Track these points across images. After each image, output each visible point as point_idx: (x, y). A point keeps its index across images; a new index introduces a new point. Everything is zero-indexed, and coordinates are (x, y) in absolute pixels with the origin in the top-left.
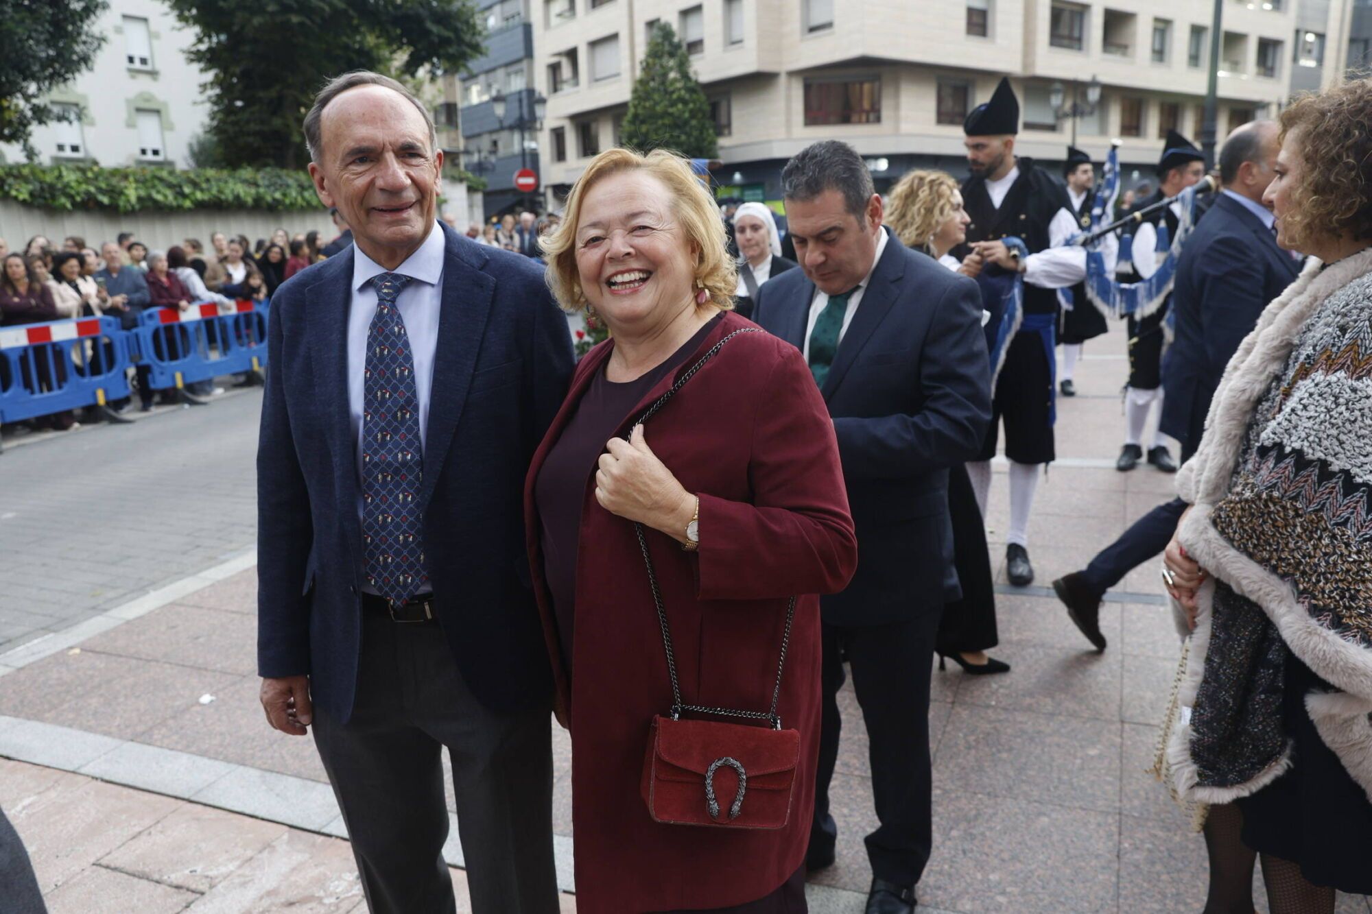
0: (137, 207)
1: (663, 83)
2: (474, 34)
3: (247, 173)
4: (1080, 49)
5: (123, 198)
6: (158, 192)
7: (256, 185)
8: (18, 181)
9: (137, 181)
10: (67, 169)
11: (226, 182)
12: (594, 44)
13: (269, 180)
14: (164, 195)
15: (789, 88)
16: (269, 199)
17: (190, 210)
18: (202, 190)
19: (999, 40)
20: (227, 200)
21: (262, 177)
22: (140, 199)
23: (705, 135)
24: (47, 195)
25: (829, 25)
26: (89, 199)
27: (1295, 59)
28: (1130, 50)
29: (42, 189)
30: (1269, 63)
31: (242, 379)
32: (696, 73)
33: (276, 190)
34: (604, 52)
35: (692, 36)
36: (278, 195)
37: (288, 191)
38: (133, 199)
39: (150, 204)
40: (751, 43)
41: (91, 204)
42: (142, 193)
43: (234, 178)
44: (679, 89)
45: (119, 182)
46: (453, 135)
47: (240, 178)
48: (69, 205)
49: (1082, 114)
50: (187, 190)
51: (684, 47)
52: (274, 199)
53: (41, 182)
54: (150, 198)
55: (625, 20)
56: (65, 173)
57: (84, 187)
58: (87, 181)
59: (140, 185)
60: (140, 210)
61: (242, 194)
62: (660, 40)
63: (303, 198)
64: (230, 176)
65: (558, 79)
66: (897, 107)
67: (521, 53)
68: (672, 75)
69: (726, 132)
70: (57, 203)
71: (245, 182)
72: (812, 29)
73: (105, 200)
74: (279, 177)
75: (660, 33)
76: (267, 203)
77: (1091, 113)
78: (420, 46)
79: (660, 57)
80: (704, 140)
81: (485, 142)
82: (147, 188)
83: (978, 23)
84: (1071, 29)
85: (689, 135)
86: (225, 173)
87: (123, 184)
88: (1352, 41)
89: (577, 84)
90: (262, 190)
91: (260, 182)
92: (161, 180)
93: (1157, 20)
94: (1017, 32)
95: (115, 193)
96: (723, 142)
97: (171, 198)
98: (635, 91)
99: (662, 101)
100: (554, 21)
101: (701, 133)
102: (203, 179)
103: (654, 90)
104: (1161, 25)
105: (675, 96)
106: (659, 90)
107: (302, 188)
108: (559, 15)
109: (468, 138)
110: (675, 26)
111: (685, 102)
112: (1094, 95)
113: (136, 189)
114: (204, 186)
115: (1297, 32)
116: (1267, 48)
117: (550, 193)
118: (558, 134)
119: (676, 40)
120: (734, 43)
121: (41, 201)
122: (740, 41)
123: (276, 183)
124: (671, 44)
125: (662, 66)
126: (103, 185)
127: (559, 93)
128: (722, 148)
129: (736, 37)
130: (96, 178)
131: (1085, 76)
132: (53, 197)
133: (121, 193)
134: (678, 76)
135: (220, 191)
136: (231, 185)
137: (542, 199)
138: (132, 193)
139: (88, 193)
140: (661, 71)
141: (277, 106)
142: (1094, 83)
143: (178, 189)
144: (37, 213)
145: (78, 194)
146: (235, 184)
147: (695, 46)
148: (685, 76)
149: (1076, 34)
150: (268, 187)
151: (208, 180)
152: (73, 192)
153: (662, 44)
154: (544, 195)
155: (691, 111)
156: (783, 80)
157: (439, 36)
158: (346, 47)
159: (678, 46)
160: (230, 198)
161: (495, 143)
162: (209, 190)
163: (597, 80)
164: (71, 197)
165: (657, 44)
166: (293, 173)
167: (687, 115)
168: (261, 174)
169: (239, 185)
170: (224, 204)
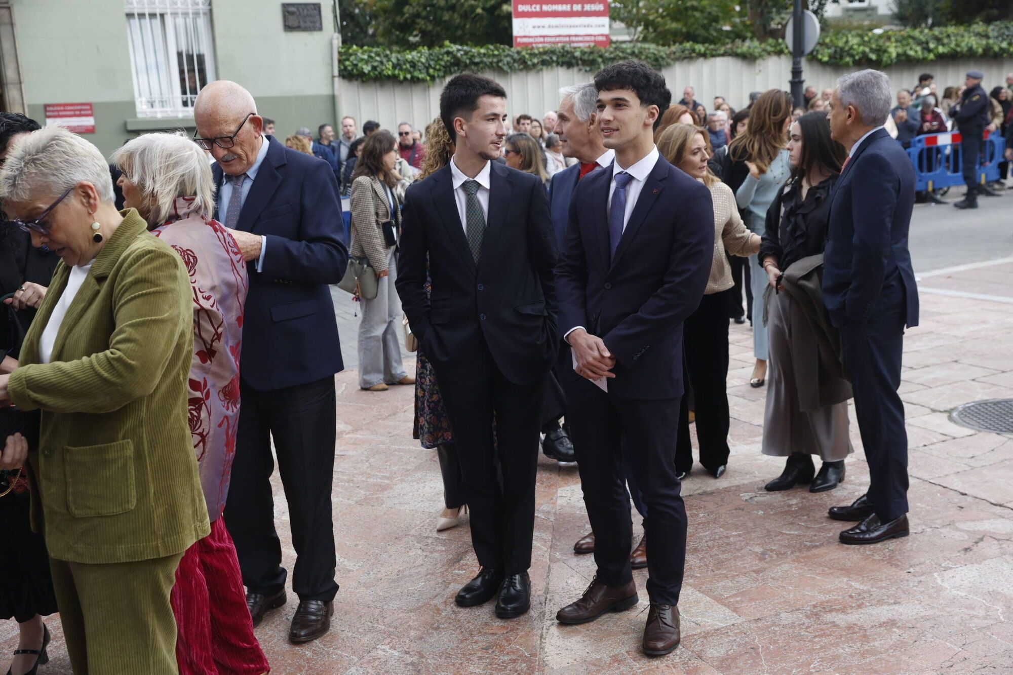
0: (894, 61)
3: (979, 27)
5: (886, 55)
6: (911, 49)
7: (987, 37)
8: (823, 47)
9: (897, 41)
10: (853, 36)
11: (963, 36)
13: (998, 31)
14: (915, 51)
16: (996, 49)
17: (932, 61)
18: (943, 45)
20: (961, 52)
21: (992, 30)
22: (898, 55)
24: (838, 56)
26: (863, 57)
29: (835, 52)
33: (1004, 40)
36: (1004, 45)
38: (894, 55)
39: (903, 58)
41: (863, 61)
42: (900, 50)
43: (969, 32)
45: (884, 42)
47: (974, 32)
48: (851, 63)
50: (932, 46)
52: (1001, 49)
53: (836, 47)
54: (905, 54)
56: (850, 39)
57: (861, 48)
58: (863, 43)
59: (899, 44)
60: (896, 63)
61: (975, 46)
64: (965, 31)
70: (843, 62)
71: (978, 35)
73: (873, 57)
74: (1007, 28)
76: (995, 52)
82: (903, 46)
86: (962, 28)
87: (888, 44)
90: (991, 41)
91: (991, 34)
92: (913, 38)
95: (880, 51)
97: (920, 53)
102: (945, 35)
113: (896, 47)
114: (946, 41)
121: (833, 60)
123: (1003, 34)
126: (874, 46)
130: (869, 42)
132: (841, 57)
133: (885, 51)
135: (957, 45)
136: (966, 39)
138: (893, 50)
139: (864, 53)
143: (925, 45)
144: (828, 69)
145: (858, 54)
146: (970, 37)
150: (997, 37)
151: (948, 36)
152: (854, 53)
160: (965, 49)
162: (948, 44)
164: (852, 56)
168: (991, 27)
169: (973, 38)
170: (959, 55)
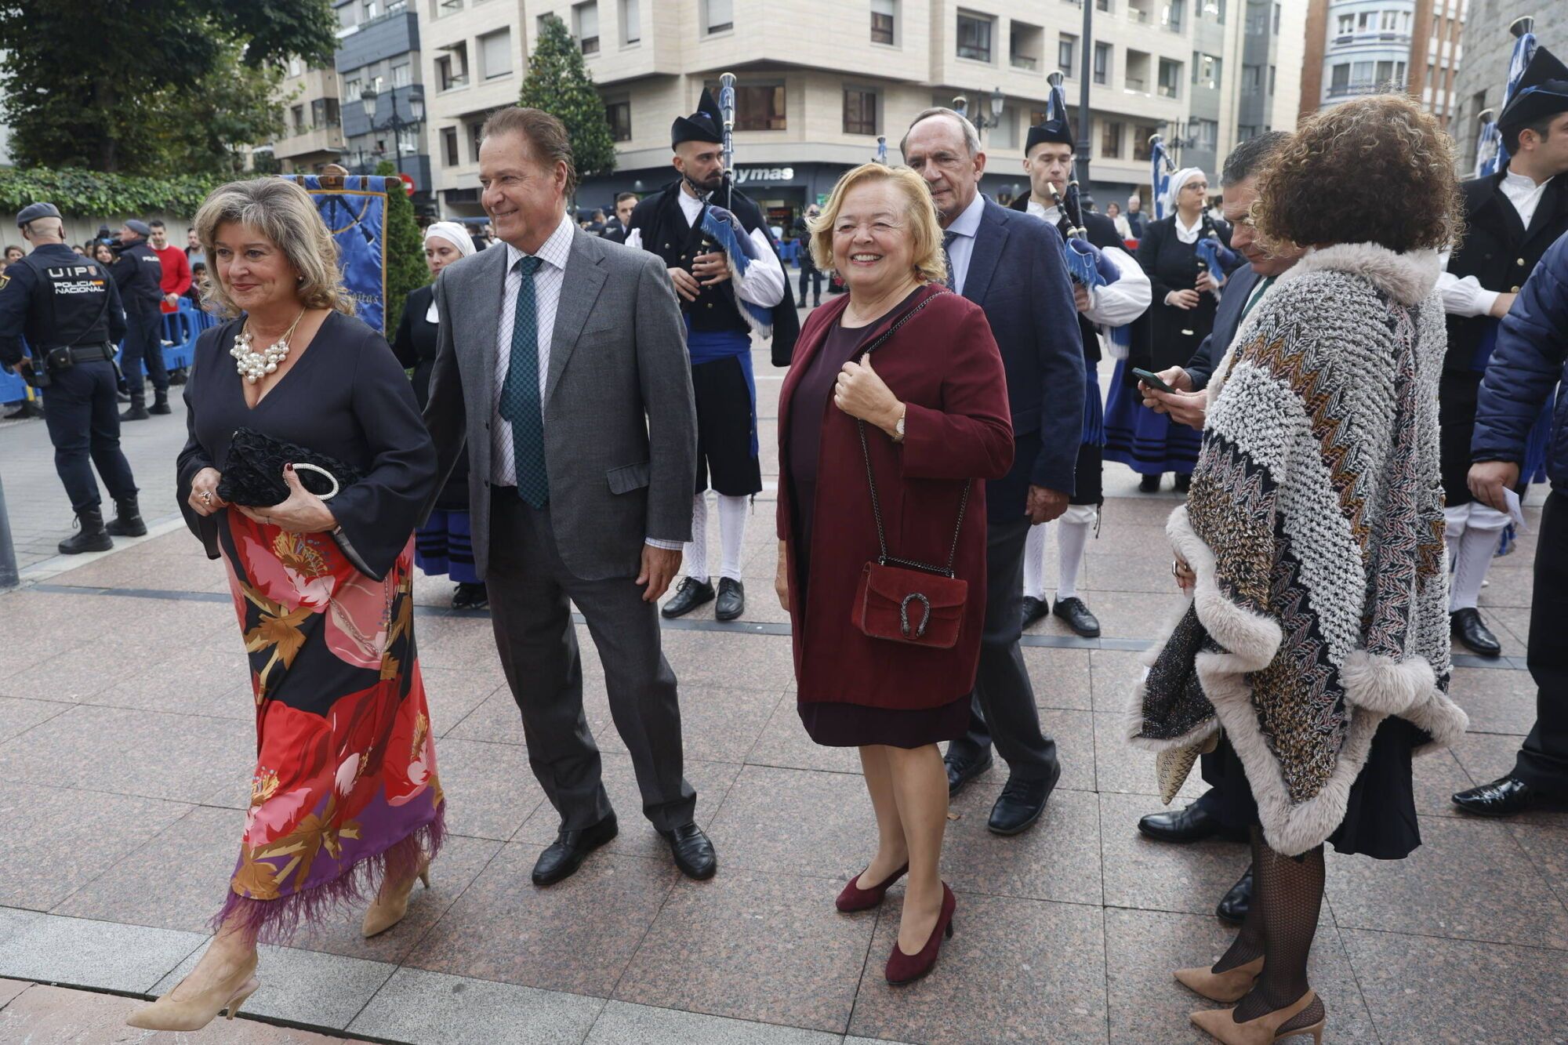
1: (554, 83)
2: (325, 23)
3: (43, 173)
4: (988, 61)
7: (53, 186)
12: (483, 38)
13: (71, 181)
15: (690, 92)
16: (71, 204)
19: (905, 48)
21: (62, 178)
23: (600, 140)
25: (728, 26)
27: (1194, 80)
28: (1038, 63)
30: (1171, 84)
31: (15, 410)
32: (589, 71)
33: (80, 193)
34: (495, 47)
35: (588, 33)
36: (82, 199)
37: (96, 195)
40: (647, 42)
43: (24, 178)
44: (572, 90)
46: (334, 134)
49: (986, 125)
51: (578, 45)
55: (517, 13)
62: (550, 36)
63: (115, 203)
65: (448, 76)
66: (802, 114)
67: (407, 46)
68: (564, 74)
69: (626, 137)
71: (39, 182)
72: (712, 30)
74: (85, 177)
75: (550, 29)
76: (68, 208)
77: (996, 126)
78: (260, 35)
79: (552, 54)
80: (599, 146)
81: (370, 142)
83: (885, 29)
84: (979, 40)
85: (582, 140)
88: (1245, 66)
89: (466, 82)
90: (60, 192)
91: (60, 184)
93: (1062, 34)
94: (924, 40)
96: (619, 147)
98: (524, 90)
99: (552, 102)
100: (441, 11)
101: (596, 138)
103: (544, 90)
104: (1067, 40)
105: (566, 97)
106: (549, 90)
107: (115, 191)
108: (445, 5)
109: (350, 138)
110: (568, 21)
111: (578, 105)
112: (998, 107)
115: (1196, 54)
116: (1168, 68)
117: (442, 199)
118: (449, 135)
119: (568, 36)
120: (630, 42)
122: (638, 40)
123: (79, 184)
124: (562, 41)
125: (553, 65)
127: (449, 91)
128: (619, 153)
129: (631, 38)
131: (991, 89)
134: (570, 76)
137: (434, 206)
140: (552, 70)
141: (88, 96)
142: (997, 96)
147: (590, 44)
148: (578, 75)
149: (984, 45)
150: (70, 189)
153: (554, 41)
154: (436, 201)
155: (584, 114)
156: (683, 82)
157: (280, 23)
158: (173, 32)
159: (571, 43)
161: (381, 143)
163: (488, 78)
165: (547, 41)
166: (102, 175)
167: (580, 117)
168: (60, 174)
169: (29, 186)
170: (11, 209)
